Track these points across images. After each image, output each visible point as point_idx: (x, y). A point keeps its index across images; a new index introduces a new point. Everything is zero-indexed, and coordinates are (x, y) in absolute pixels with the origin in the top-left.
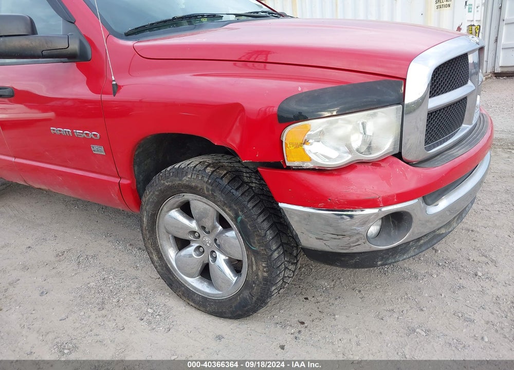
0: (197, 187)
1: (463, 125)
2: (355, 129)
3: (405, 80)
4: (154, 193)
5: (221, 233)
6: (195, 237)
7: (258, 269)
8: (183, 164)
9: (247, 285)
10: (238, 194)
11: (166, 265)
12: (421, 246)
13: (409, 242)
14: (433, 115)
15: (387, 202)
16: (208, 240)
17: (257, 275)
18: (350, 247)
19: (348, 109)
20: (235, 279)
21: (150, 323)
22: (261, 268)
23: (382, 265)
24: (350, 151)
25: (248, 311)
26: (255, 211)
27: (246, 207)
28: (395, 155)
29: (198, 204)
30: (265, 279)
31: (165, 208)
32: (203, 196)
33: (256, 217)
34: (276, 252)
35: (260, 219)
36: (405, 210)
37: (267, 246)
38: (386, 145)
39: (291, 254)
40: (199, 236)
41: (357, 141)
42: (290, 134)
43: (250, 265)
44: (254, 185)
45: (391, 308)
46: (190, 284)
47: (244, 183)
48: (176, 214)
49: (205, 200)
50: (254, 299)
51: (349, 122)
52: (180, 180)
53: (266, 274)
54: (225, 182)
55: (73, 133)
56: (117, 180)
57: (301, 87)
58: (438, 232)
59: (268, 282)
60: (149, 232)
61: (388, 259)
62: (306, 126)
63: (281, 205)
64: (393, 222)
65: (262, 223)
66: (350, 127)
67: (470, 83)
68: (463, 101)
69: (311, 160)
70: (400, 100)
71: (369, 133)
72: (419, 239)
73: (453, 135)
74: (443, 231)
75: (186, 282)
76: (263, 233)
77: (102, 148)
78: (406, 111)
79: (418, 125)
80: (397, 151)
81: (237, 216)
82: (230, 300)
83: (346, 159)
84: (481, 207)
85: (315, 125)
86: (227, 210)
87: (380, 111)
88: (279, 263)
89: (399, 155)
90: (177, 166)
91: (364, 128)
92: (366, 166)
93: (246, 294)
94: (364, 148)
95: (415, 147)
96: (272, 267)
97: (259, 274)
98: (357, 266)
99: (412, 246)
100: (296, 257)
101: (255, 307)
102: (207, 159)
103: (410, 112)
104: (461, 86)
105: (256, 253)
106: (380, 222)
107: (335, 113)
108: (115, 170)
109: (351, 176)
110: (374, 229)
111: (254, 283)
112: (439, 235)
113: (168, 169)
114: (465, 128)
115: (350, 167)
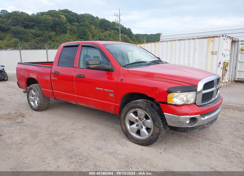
0: (141, 107)
1: (213, 98)
2: (185, 96)
3: (197, 86)
4: (127, 108)
5: (145, 120)
6: (136, 121)
7: (156, 130)
8: (138, 101)
9: (152, 135)
10: (153, 109)
11: (127, 129)
12: (200, 129)
13: (196, 127)
14: (204, 95)
15: (192, 114)
16: (140, 122)
17: (156, 132)
18: (182, 126)
19: (183, 91)
20: (148, 134)
21: (121, 145)
22: (157, 130)
23: (189, 132)
24: (183, 101)
25: (151, 143)
26: (157, 115)
27: (155, 113)
28: (194, 104)
29: (140, 112)
30: (158, 133)
31: (129, 112)
32: (143, 110)
33: (157, 116)
34: (162, 126)
35: (158, 117)
36: (196, 117)
37: (160, 124)
38: (192, 101)
39: (165, 128)
40: (138, 121)
41: (185, 99)
42: (169, 96)
43: (154, 129)
44: (156, 108)
45: (191, 147)
46: (133, 135)
47: (154, 107)
48: (132, 114)
49: (143, 111)
50: (154, 139)
51: (184, 94)
52: (137, 105)
53: (158, 132)
54: (150, 106)
55: (104, 90)
56: (115, 104)
57: (173, 86)
58: (204, 126)
59: (159, 134)
60: (123, 119)
61: (191, 130)
62: (174, 94)
63: (164, 113)
64: (193, 121)
65: (159, 118)
66: (184, 96)
67: (214, 87)
68: (212, 92)
69: (174, 102)
70: (196, 90)
71: (188, 97)
72: (199, 126)
73: (210, 100)
74: (206, 126)
75: (132, 134)
76: (159, 120)
77: (113, 95)
78: (197, 93)
79: (200, 97)
80: (195, 103)
81: (152, 115)
82: (146, 140)
83: (182, 103)
84: (221, 126)
85: (176, 94)
86: (149, 114)
87: (191, 93)
88: (162, 129)
89: (195, 104)
90: (136, 101)
91: (187, 96)
92: (187, 105)
93: (152, 137)
94: (187, 101)
95: (199, 102)
96: (160, 130)
97: (157, 131)
98: (182, 131)
99: (197, 128)
100: (166, 129)
101: (154, 141)
102: (144, 100)
103: (198, 93)
104: (211, 88)
105: (156, 126)
106: (189, 120)
107: (180, 92)
108: (115, 101)
109: (183, 107)
110: (188, 122)
111: (155, 134)
112: (205, 127)
113: (133, 102)
114: (213, 99)
115: (183, 105)
